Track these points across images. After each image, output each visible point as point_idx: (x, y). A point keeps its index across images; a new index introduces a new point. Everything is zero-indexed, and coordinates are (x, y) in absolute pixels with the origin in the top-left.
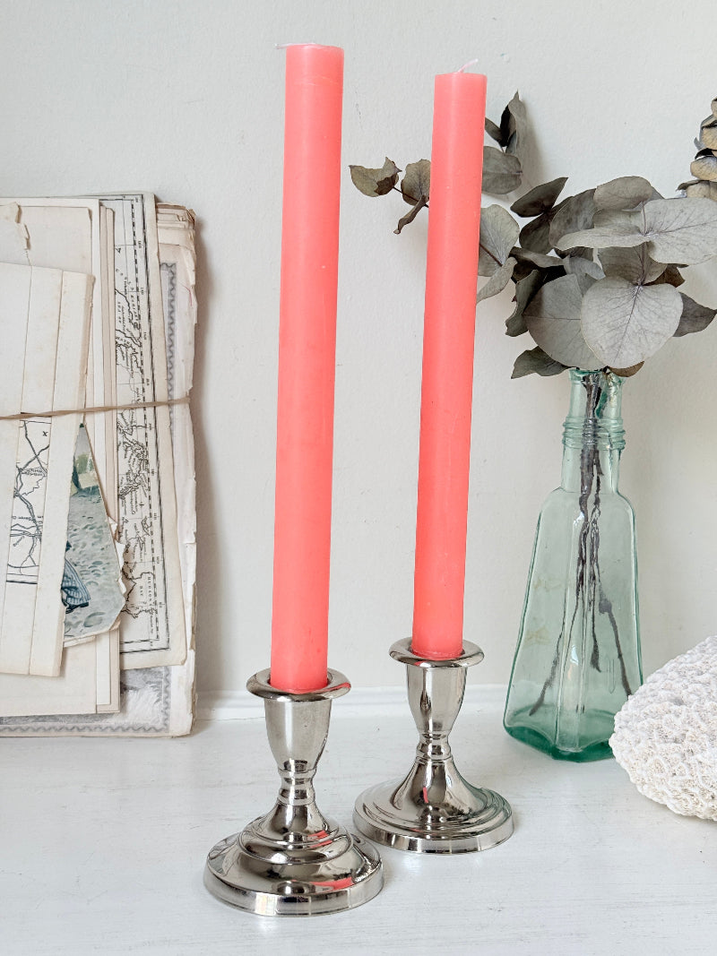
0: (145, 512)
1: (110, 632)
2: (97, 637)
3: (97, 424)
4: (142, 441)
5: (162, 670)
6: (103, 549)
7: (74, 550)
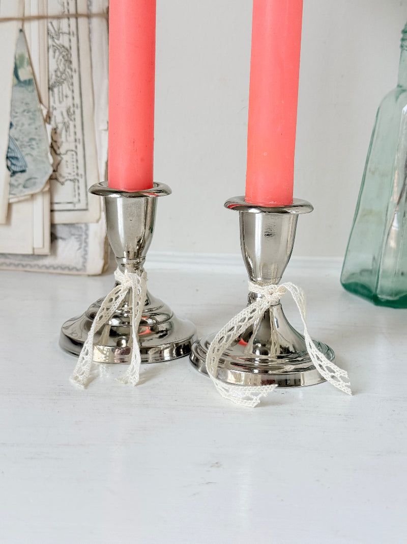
0: (69, 102)
1: (42, 192)
2: (33, 196)
3: (33, 30)
4: (67, 45)
5: (83, 226)
6: (36, 129)
7: (16, 128)
